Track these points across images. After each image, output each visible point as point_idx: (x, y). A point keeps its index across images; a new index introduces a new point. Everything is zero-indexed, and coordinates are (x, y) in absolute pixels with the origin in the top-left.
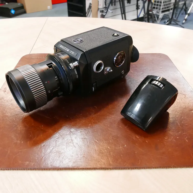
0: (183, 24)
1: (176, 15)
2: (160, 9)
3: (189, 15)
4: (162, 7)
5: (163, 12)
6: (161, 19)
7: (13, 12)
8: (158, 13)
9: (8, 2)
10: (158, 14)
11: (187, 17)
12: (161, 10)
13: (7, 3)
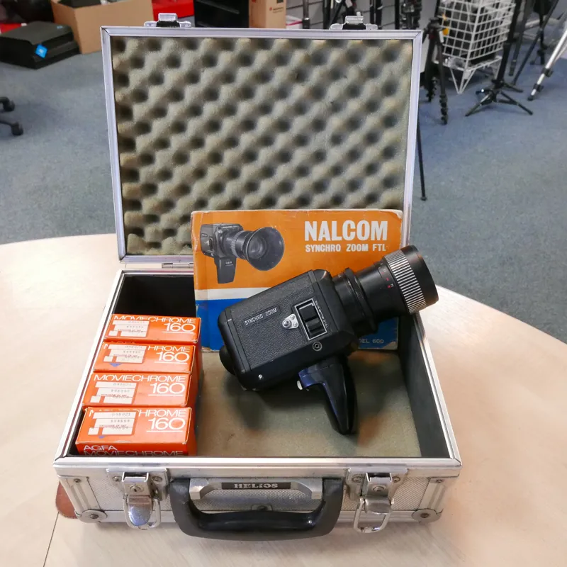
0: (531, 99)
1: (512, 70)
2: (465, 56)
3: (548, 73)
4: (470, 51)
5: (473, 63)
6: (467, 82)
7: (42, 52)
8: (460, 65)
9: (27, 22)
10: (459, 69)
11: (544, 79)
12: (468, 59)
13: (24, 25)
